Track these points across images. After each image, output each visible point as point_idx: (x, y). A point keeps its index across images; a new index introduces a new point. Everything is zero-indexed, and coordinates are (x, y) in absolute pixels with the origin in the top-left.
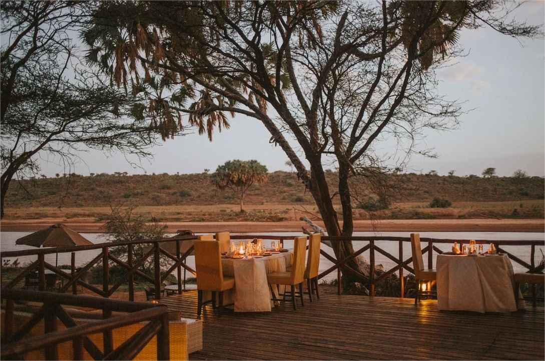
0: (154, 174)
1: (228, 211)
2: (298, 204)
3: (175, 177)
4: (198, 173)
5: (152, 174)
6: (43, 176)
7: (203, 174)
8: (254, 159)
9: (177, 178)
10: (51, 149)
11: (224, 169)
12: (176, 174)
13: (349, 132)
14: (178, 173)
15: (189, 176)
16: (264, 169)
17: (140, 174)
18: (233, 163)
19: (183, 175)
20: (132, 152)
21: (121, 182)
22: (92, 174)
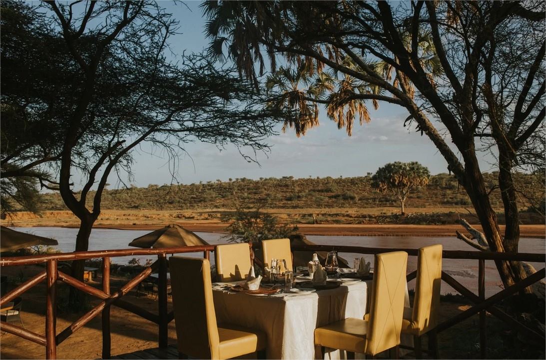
0: (318, 178)
1: (389, 214)
2: (462, 207)
3: (338, 181)
4: (361, 176)
5: (316, 178)
6: (218, 180)
7: (366, 177)
8: (414, 161)
9: (340, 182)
10: (154, 141)
11: (385, 172)
12: (340, 177)
13: (512, 108)
14: (341, 176)
15: (351, 180)
16: (426, 171)
17: (305, 178)
18: (394, 165)
19: (346, 179)
20: (246, 144)
21: (286, 186)
22: (261, 179)
